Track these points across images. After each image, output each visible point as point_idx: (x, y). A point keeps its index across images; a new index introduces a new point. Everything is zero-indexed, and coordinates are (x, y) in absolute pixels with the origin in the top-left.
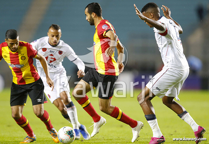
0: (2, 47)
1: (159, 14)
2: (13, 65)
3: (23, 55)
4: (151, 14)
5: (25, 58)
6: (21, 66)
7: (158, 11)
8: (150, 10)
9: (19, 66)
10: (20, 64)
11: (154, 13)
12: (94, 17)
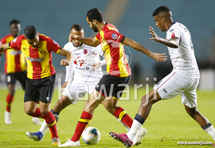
0: (23, 40)
1: (171, 18)
2: (32, 59)
3: (42, 50)
4: (162, 18)
5: (45, 52)
6: (41, 60)
7: (170, 15)
8: (161, 14)
9: (39, 60)
10: (40, 58)
11: (165, 17)
12: (96, 24)
